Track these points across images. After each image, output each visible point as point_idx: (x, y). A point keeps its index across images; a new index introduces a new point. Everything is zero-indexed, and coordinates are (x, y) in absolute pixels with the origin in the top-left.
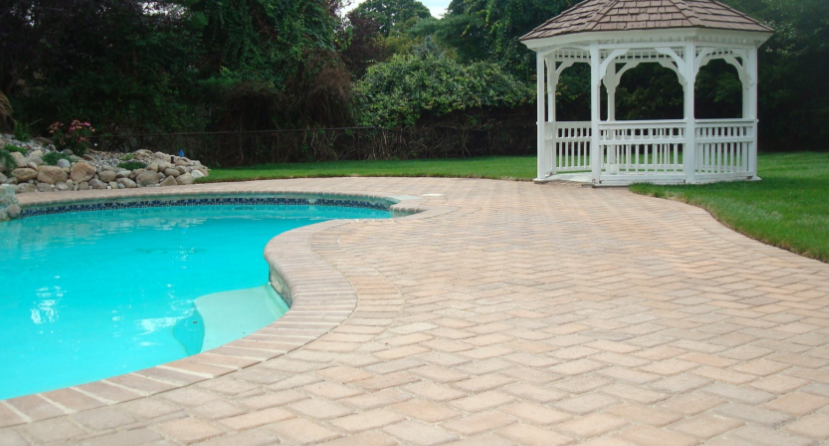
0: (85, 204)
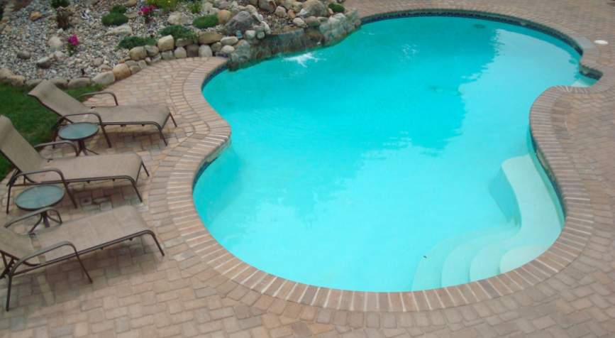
0: (392, 15)
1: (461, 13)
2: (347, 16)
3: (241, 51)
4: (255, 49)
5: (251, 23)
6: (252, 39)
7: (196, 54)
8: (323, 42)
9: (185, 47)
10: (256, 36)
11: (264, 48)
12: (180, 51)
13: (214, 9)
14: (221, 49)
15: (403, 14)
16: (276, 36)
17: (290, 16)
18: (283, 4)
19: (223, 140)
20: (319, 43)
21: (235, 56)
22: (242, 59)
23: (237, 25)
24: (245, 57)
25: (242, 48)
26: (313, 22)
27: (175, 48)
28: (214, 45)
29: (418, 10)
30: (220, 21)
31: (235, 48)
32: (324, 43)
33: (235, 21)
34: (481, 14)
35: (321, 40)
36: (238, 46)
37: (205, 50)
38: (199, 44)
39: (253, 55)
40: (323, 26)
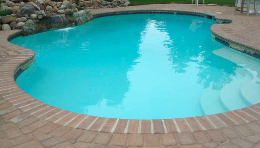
0: (107, 14)
2: (86, 11)
3: (29, 26)
4: (37, 25)
5: (34, 10)
6: (35, 19)
10: (37, 17)
11: (42, 25)
13: (9, 7)
14: (16, 25)
15: (113, 14)
16: (50, 17)
17: (55, 9)
18: (51, 4)
19: (31, 56)
20: (74, 24)
21: (26, 28)
22: (30, 31)
23: (25, 11)
24: (32, 30)
25: (30, 23)
26: (70, 12)
28: (11, 23)
29: (120, 12)
30: (14, 12)
31: (25, 23)
32: (76, 24)
33: (23, 9)
34: (152, 12)
35: (74, 22)
36: (27, 22)
37: (6, 26)
38: (2, 24)
39: (36, 28)
40: (75, 14)
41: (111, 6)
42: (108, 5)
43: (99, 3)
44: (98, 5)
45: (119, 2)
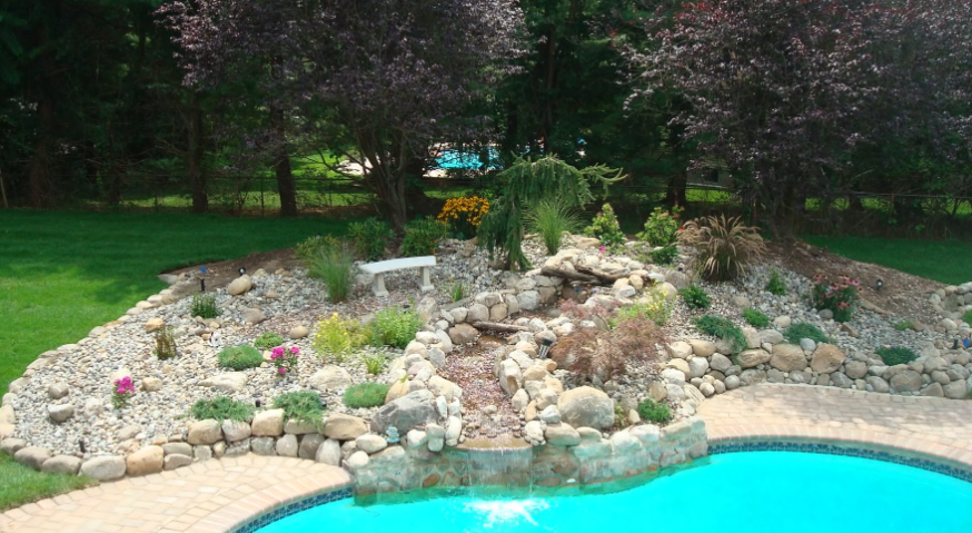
1: (953, 466)
2: (667, 432)
3: (386, 469)
4: (422, 469)
6: (416, 449)
7: (312, 455)
8: (581, 481)
9: (299, 437)
10: (426, 443)
11: (442, 469)
12: (287, 442)
14: (351, 455)
17: (527, 413)
20: (571, 480)
22: (384, 484)
23: (395, 415)
24: (394, 483)
25: (390, 462)
26: (562, 437)
27: (283, 434)
28: (345, 445)
31: (373, 461)
32: (585, 483)
36: (380, 457)
37: (329, 449)
38: (324, 438)
39: (415, 476)
40: (584, 448)
41: (884, 385)
42: (869, 378)
43: (832, 364)
44: (831, 369)
45: (930, 374)
